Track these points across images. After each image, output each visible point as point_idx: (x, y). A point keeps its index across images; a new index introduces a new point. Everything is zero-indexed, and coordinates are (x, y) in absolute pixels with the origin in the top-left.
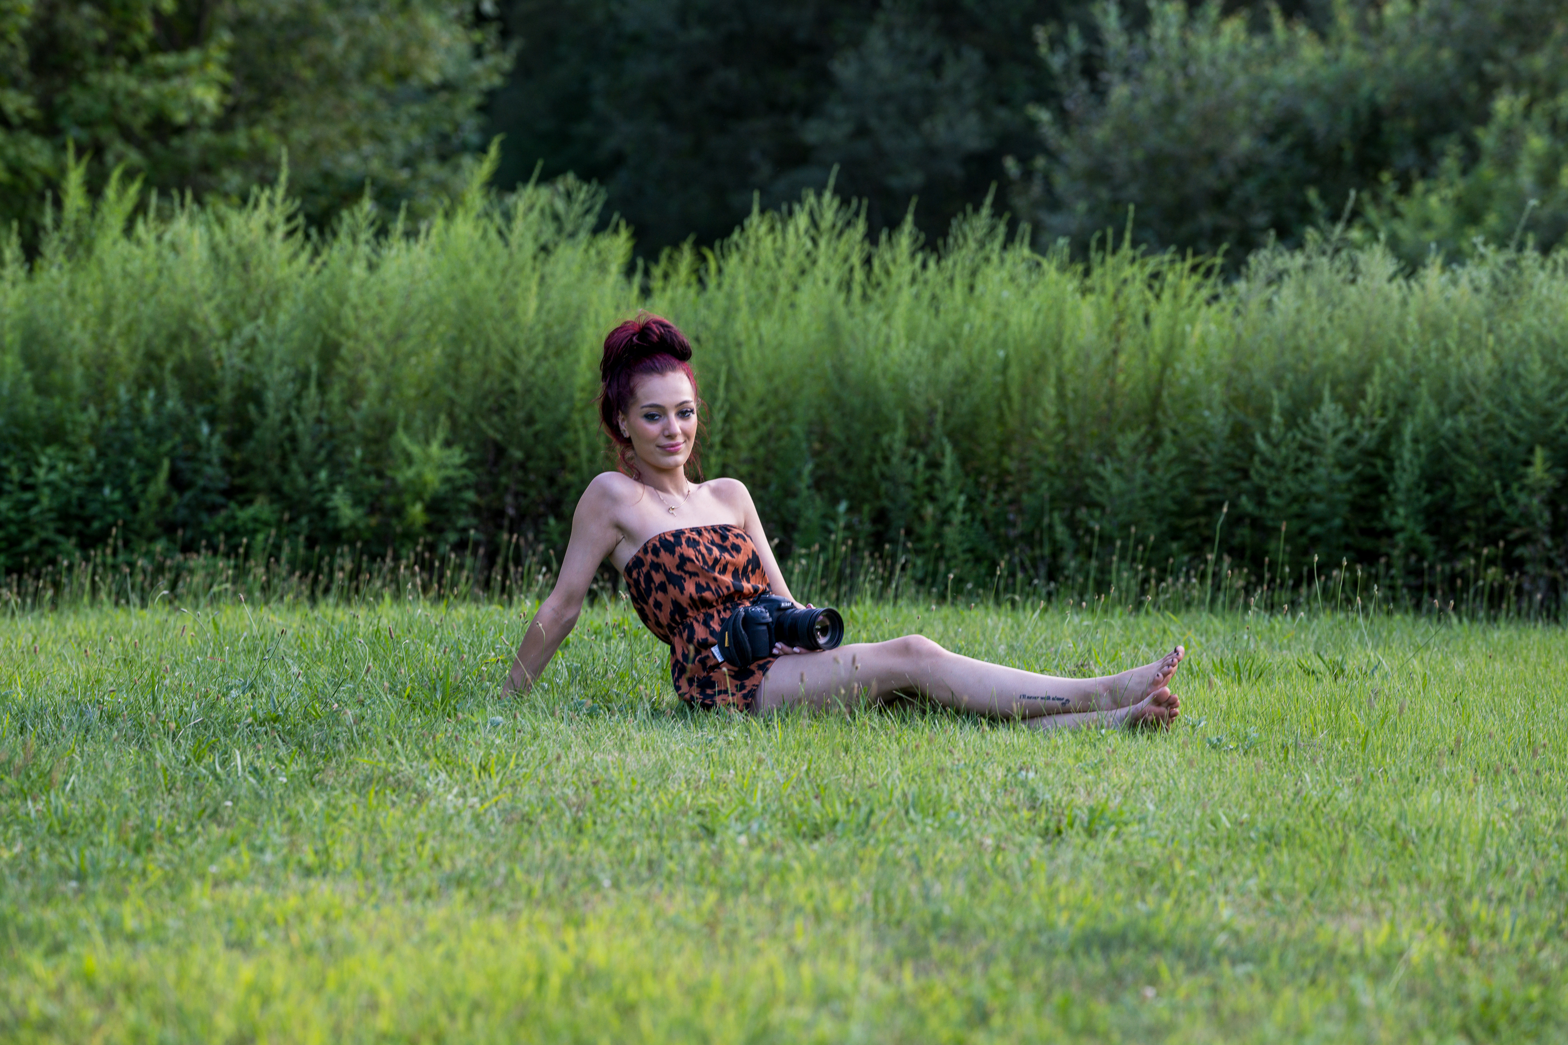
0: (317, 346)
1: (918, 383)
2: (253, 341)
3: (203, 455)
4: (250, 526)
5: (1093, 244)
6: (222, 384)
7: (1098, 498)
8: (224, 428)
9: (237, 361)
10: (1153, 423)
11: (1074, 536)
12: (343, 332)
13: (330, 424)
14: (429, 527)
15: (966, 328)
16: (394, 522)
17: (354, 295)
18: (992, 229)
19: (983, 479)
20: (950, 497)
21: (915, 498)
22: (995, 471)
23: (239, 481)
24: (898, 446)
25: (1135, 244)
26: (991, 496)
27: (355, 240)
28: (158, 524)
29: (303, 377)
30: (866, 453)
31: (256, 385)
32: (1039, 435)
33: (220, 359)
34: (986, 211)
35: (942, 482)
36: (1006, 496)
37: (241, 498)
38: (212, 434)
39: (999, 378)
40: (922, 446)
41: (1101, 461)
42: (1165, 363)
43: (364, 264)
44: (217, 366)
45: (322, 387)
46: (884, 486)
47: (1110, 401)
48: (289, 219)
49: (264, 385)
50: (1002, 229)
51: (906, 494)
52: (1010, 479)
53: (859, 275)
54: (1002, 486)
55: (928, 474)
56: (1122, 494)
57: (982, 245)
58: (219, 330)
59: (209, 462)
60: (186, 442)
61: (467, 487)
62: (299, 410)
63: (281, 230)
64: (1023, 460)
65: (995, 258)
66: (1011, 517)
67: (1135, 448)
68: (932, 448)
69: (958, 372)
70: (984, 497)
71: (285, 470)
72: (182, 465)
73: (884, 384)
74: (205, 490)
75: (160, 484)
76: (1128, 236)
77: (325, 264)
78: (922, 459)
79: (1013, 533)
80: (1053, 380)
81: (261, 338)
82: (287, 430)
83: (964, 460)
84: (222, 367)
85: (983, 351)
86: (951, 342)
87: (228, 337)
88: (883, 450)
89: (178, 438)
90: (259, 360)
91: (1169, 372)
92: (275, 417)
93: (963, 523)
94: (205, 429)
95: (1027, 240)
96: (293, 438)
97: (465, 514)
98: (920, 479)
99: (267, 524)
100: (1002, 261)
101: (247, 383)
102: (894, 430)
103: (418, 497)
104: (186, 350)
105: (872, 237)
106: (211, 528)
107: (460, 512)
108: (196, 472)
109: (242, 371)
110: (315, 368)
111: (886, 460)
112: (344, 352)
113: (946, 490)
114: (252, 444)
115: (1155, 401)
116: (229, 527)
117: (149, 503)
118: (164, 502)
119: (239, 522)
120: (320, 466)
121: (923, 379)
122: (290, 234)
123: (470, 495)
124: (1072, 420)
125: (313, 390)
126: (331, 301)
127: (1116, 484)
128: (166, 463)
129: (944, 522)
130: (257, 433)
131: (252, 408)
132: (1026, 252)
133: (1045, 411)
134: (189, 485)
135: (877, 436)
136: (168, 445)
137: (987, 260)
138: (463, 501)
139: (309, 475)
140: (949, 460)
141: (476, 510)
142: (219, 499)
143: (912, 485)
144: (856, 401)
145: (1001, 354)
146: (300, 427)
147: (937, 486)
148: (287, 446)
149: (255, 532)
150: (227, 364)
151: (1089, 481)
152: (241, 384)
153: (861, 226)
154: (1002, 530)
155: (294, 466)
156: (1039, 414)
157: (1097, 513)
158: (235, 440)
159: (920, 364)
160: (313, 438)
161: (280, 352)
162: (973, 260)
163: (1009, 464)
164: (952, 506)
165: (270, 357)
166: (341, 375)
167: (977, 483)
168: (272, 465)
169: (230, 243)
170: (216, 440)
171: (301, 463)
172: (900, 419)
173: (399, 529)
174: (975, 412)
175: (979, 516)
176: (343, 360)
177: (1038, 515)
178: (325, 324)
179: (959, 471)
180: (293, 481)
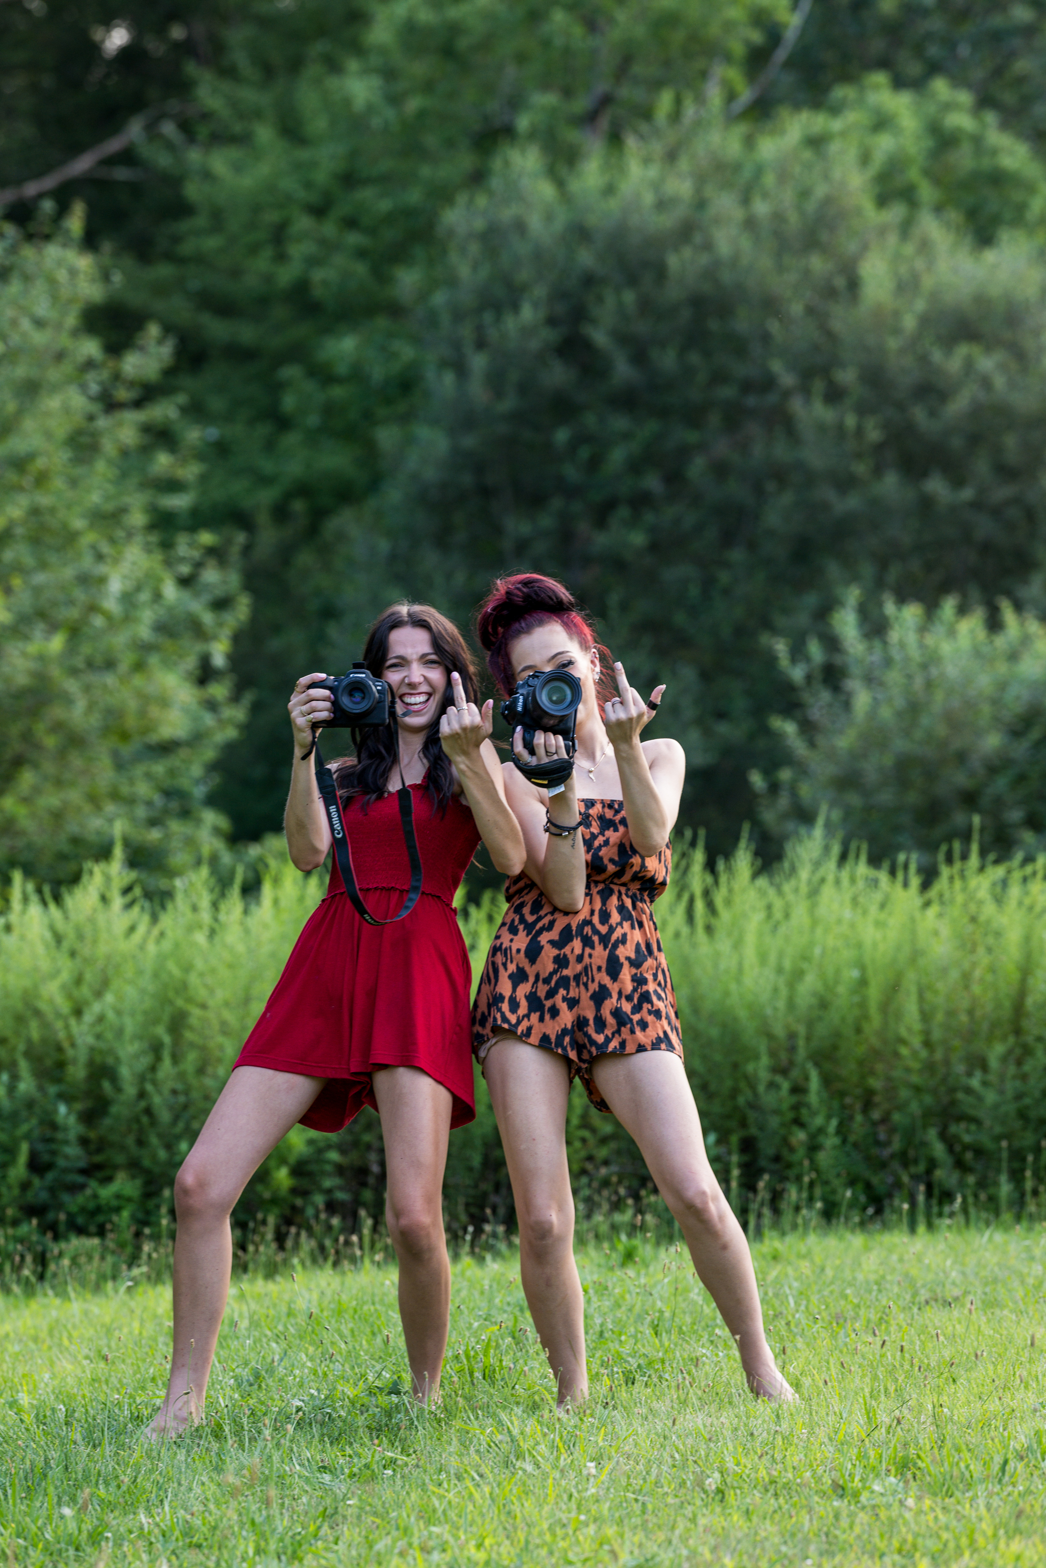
0: (166, 1017)
1: (775, 1009)
2: (101, 1019)
3: (60, 1136)
4: (114, 1203)
5: (941, 856)
6: (75, 1061)
7: (972, 1112)
8: (78, 1106)
9: (90, 1040)
10: (1018, 1031)
11: (950, 1149)
12: (189, 1000)
13: (187, 1093)
14: (294, 1191)
15: (817, 951)
16: (259, 1188)
17: (199, 964)
18: (827, 849)
19: (848, 1100)
20: (819, 1121)
21: (783, 1125)
22: (858, 1091)
23: (98, 1159)
24: (764, 1075)
25: (983, 853)
26: (859, 1118)
27: (195, 909)
28: (21, 1208)
29: (156, 1049)
30: (729, 1083)
31: (110, 1061)
32: (904, 1051)
33: (70, 1037)
34: (818, 832)
35: (808, 1106)
36: (876, 1115)
37: (100, 1175)
38: (69, 1114)
39: (856, 999)
40: (784, 1072)
41: (970, 1074)
42: (1026, 970)
43: (206, 931)
44: (66, 1045)
45: (176, 1059)
46: (752, 1116)
47: (971, 1012)
48: (127, 890)
49: (118, 1059)
50: (836, 849)
51: (774, 1122)
52: (877, 1099)
53: (700, 906)
54: (868, 1104)
55: (793, 1099)
56: (996, 1106)
57: (817, 864)
58: (65, 1007)
59: (66, 1142)
60: (42, 1122)
61: (329, 1147)
62: (154, 1083)
63: (118, 902)
64: (889, 1079)
65: (831, 878)
66: (882, 1136)
67: (1004, 1059)
68: (795, 1073)
69: (815, 994)
70: (851, 1118)
71: (141, 1143)
72: (40, 1147)
73: (742, 1014)
74: (65, 1171)
75: (19, 1170)
76: (975, 848)
77: (162, 934)
78: (786, 1085)
79: (886, 1152)
80: (914, 998)
81: (111, 1015)
82: (143, 1104)
83: (827, 1081)
84: (73, 1045)
85: (838, 972)
86: (805, 966)
87: (78, 1012)
88: (746, 1077)
89: (34, 1121)
90: (109, 1035)
91: (1031, 981)
92: (130, 1090)
93: (835, 1147)
94: (62, 1109)
95: (863, 858)
96: (148, 1111)
97: (329, 1175)
98: (785, 1106)
99: (129, 1200)
100: (838, 882)
101: (98, 1059)
102: (757, 1057)
103: (283, 1161)
104: (35, 1031)
105: (710, 866)
106: (74, 1208)
107: (323, 1173)
108: (54, 1153)
109: (92, 1049)
110: (167, 1039)
111: (753, 1087)
112: (193, 1021)
113: (814, 1114)
114: (107, 1122)
115: (1019, 1008)
116: (91, 1205)
117: (10, 1188)
118: (25, 1186)
119: (103, 1202)
120: (178, 1138)
121: (781, 1004)
122: (129, 906)
123: (334, 1156)
124: (937, 1035)
125: (167, 1062)
126: (176, 971)
127: (991, 1097)
128: (24, 1148)
129: (813, 1148)
130: (114, 1109)
131: (106, 1085)
132: (862, 869)
133: (909, 1030)
134: (49, 1166)
135: (735, 1066)
136: (24, 1128)
137: (823, 880)
138: (328, 1162)
139: (169, 1147)
140: (814, 1083)
141: (340, 1170)
142: (80, 1179)
143: (777, 1112)
144: (714, 1032)
145: (855, 974)
146: (157, 1100)
147: (804, 1111)
148: (145, 1120)
149: (118, 1210)
150: (79, 1041)
151: (960, 1096)
152: (91, 1063)
153: (699, 857)
154: (875, 1151)
155: (154, 1140)
156: (903, 1032)
157: (973, 1127)
158: (89, 1117)
159: (776, 990)
160: (171, 1108)
161: (130, 1025)
162: (809, 882)
163: (875, 1083)
164: (821, 1131)
165: (120, 1032)
166: (192, 1045)
167: (843, 1107)
168: (130, 1141)
169: (67, 917)
170: (72, 1120)
171: (160, 1136)
172: (763, 1048)
173: (267, 1195)
174: (838, 1035)
175: (852, 1138)
176: (191, 1028)
177: (909, 1134)
178: (171, 994)
179: (825, 1095)
180: (154, 1157)
